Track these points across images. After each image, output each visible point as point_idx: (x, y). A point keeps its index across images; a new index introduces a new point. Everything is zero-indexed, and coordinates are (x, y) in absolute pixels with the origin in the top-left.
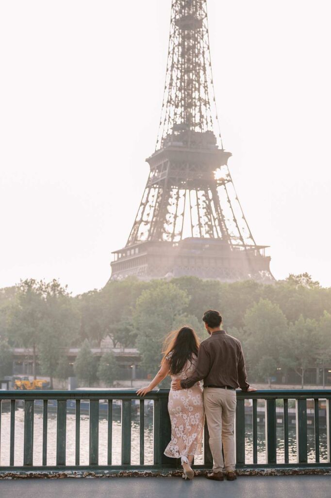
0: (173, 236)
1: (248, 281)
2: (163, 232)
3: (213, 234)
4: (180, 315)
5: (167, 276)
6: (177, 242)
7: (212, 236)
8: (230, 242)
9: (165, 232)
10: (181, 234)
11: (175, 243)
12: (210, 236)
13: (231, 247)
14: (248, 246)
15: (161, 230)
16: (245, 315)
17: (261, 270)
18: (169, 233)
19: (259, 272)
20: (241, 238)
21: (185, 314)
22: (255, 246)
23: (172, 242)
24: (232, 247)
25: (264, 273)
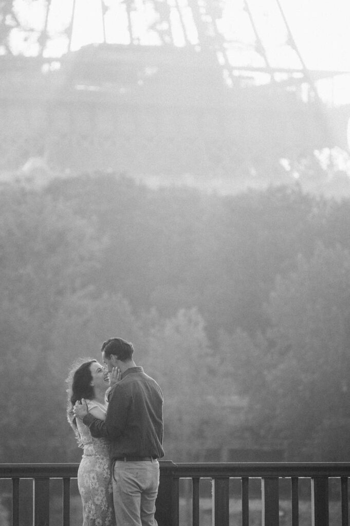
0: (43, 38)
1: (282, 189)
2: (10, 28)
3: (169, 32)
4: (74, 291)
5: (27, 167)
6: (57, 60)
7: (167, 39)
8: (225, 56)
9: (18, 25)
10: (68, 32)
11: (49, 61)
12: (162, 39)
13: (226, 73)
14: (281, 70)
15: (4, 20)
16: (273, 294)
17: (320, 148)
18: (32, 30)
19: (316, 152)
20: (260, 49)
21: (91, 288)
22: (304, 71)
23: (40, 60)
24: (231, 76)
25: (330, 157)
